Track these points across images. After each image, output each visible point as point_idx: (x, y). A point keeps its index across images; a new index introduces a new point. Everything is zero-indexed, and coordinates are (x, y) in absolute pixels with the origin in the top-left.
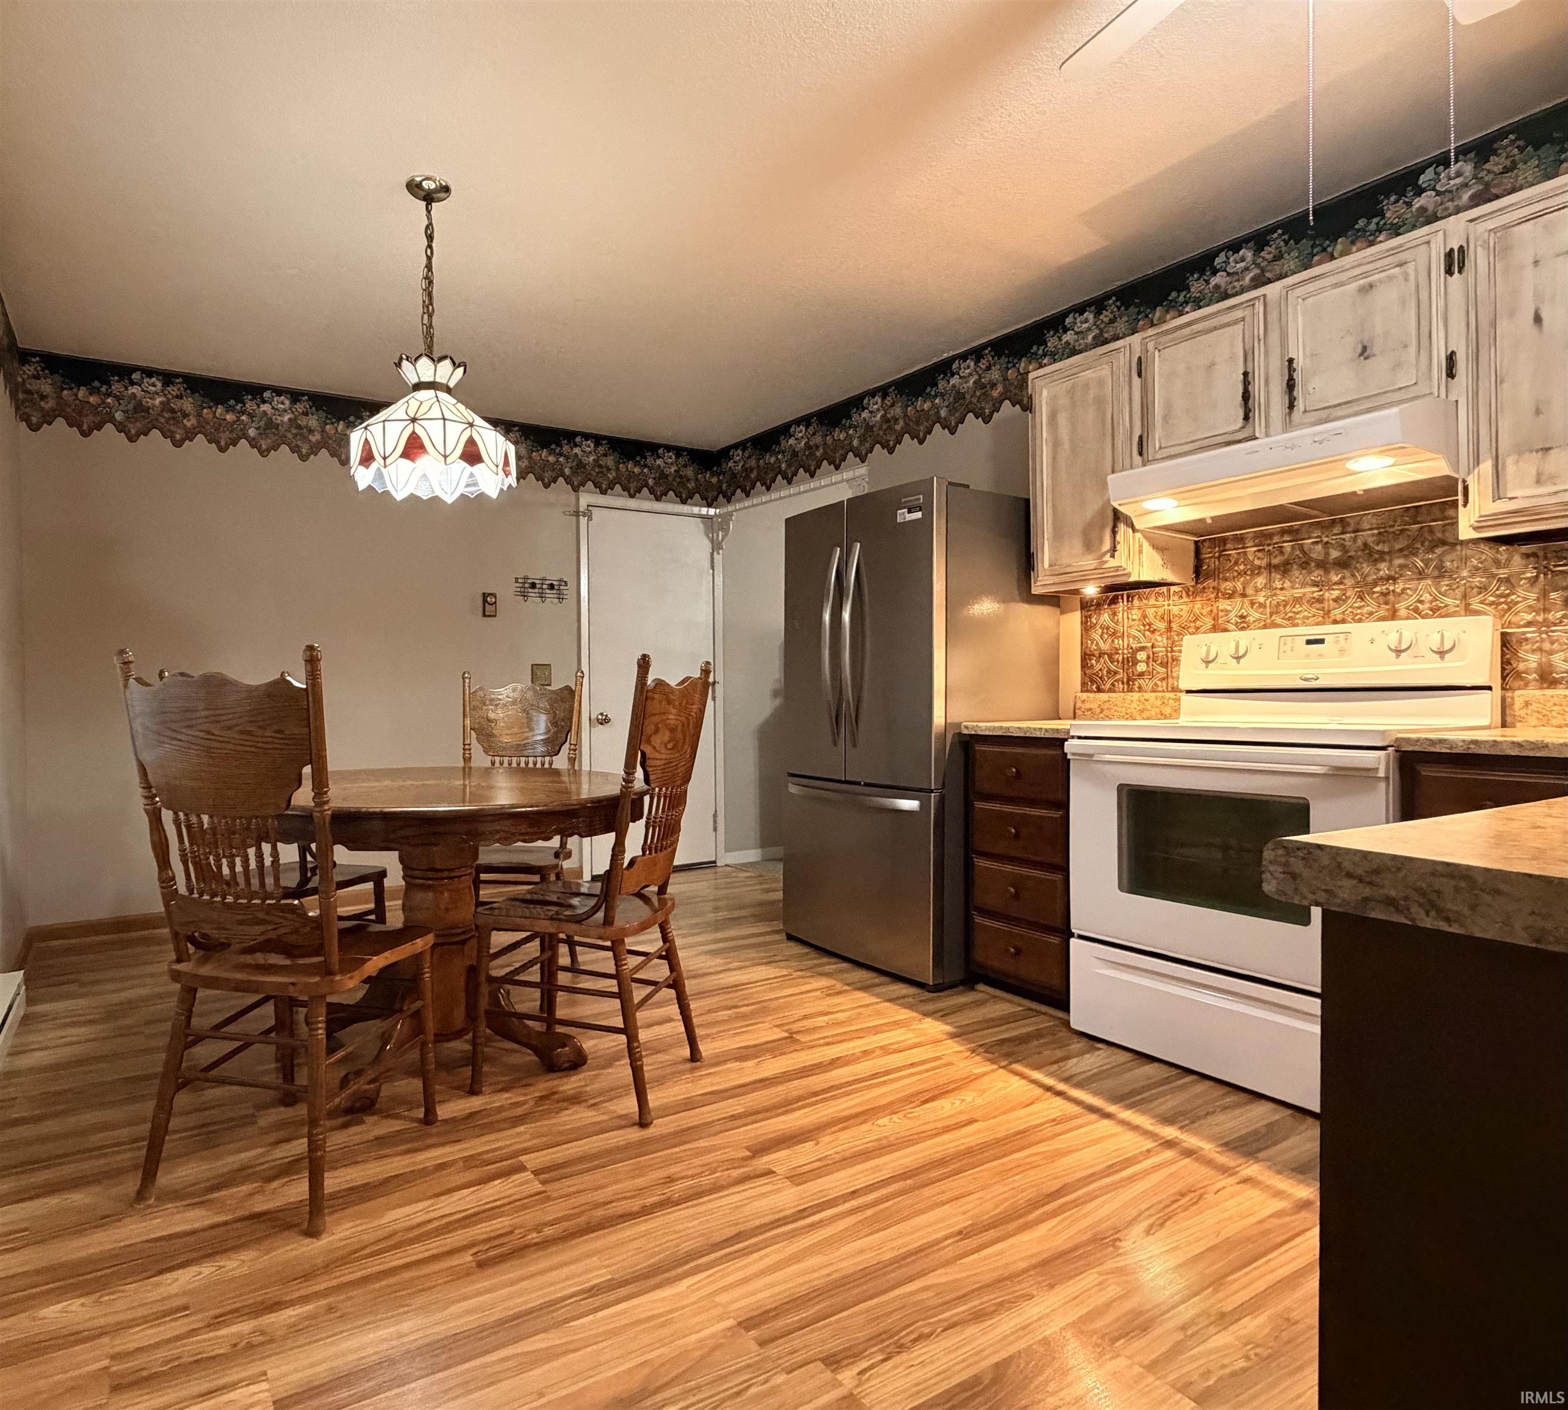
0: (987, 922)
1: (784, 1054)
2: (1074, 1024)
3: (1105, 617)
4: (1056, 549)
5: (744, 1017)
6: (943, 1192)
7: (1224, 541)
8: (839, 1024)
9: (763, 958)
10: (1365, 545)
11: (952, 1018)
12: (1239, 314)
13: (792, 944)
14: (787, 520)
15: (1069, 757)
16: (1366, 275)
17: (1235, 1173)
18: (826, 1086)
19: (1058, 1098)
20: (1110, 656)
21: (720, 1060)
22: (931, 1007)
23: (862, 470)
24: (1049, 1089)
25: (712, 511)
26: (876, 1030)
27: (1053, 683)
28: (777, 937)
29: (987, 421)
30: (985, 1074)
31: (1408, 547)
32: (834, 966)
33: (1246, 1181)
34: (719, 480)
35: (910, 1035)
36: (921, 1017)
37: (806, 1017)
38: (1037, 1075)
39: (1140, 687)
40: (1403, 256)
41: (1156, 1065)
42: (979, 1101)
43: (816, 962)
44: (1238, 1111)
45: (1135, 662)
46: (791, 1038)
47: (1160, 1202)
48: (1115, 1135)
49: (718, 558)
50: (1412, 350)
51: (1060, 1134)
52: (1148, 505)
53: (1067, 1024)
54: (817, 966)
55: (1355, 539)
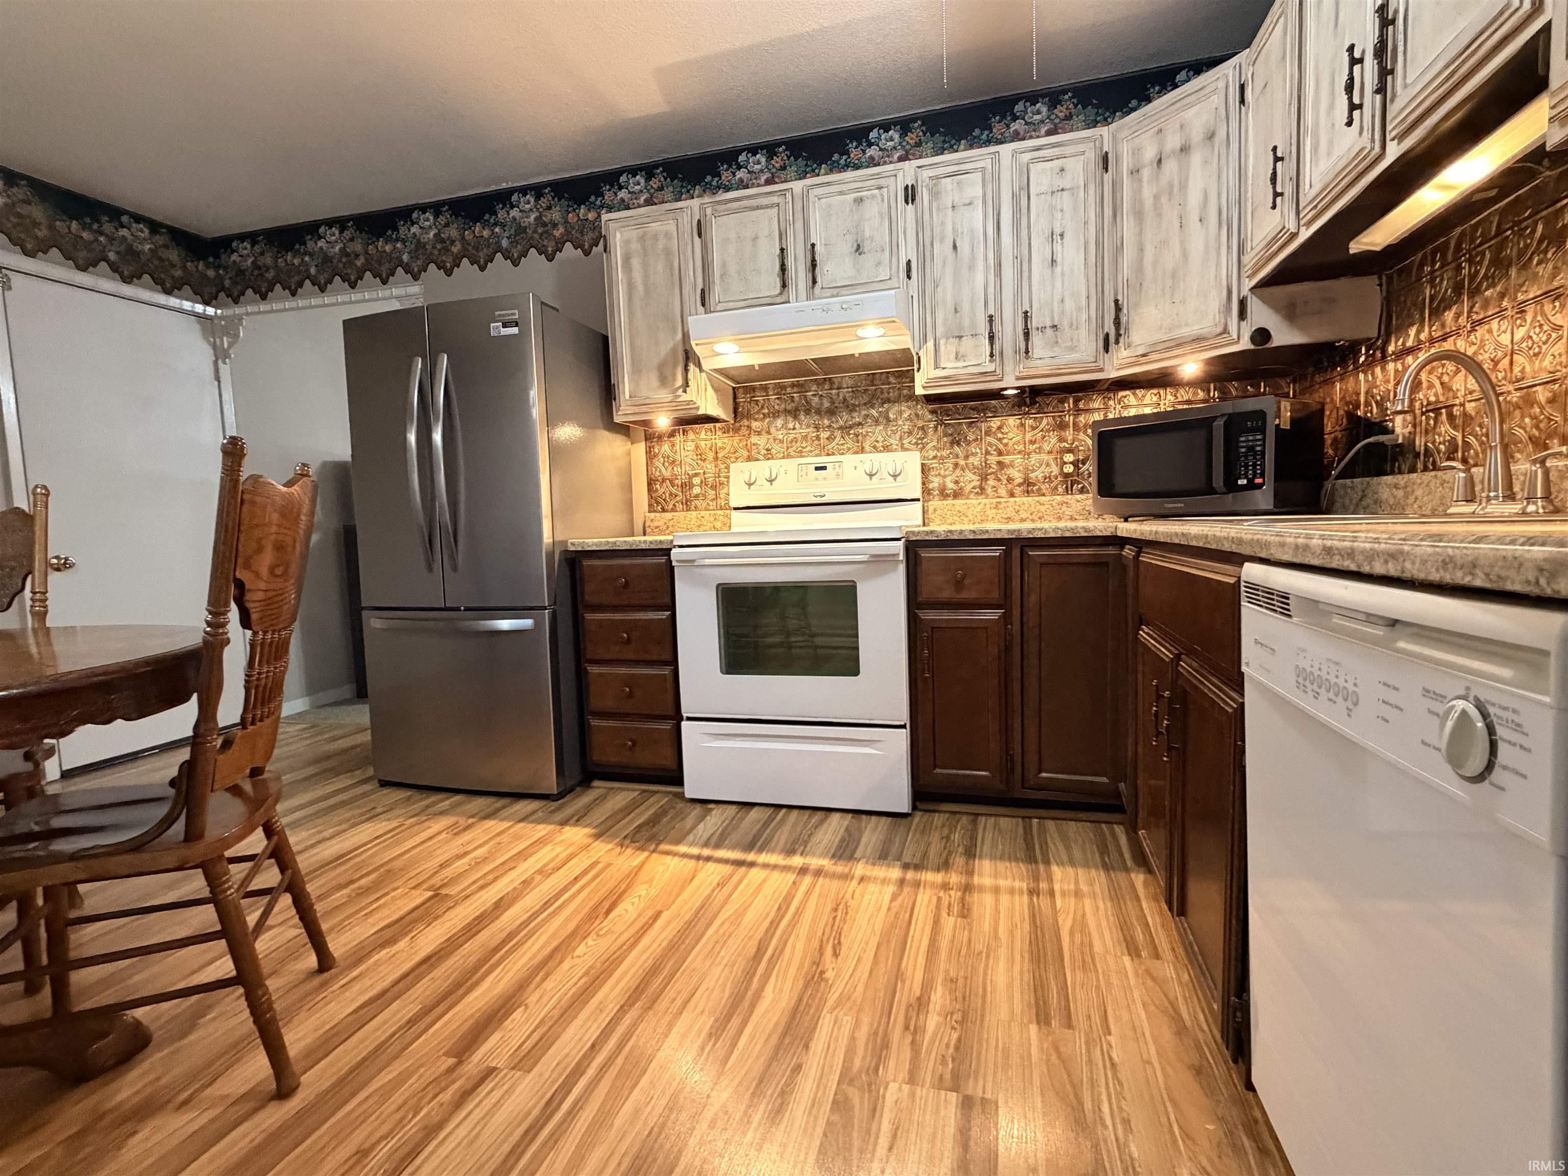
0: (604, 723)
1: (436, 918)
2: (689, 794)
3: (666, 447)
4: (635, 382)
5: (368, 890)
6: (674, 1000)
7: (754, 389)
8: (485, 860)
9: (362, 815)
10: (845, 399)
11: (587, 820)
12: (775, 199)
13: (386, 791)
14: (344, 321)
15: (674, 564)
16: (858, 190)
17: (852, 878)
18: (503, 935)
19: (710, 864)
20: (671, 482)
21: (360, 955)
22: (559, 816)
23: (415, 289)
24: (698, 858)
25: (210, 311)
26: (523, 855)
27: (629, 505)
28: (368, 787)
29: (550, 258)
30: (643, 863)
31: (870, 402)
32: (447, 802)
33: (862, 879)
34: (218, 275)
35: (559, 849)
36: (558, 827)
37: (443, 866)
38: (682, 849)
39: (696, 507)
40: (882, 182)
41: (756, 809)
42: (653, 892)
43: (424, 803)
44: (825, 825)
45: (692, 486)
46: (437, 896)
47: (826, 924)
48: (764, 880)
49: (225, 370)
50: (887, 253)
51: (730, 895)
52: (717, 348)
53: (681, 796)
54: (428, 807)
55: (838, 395)
